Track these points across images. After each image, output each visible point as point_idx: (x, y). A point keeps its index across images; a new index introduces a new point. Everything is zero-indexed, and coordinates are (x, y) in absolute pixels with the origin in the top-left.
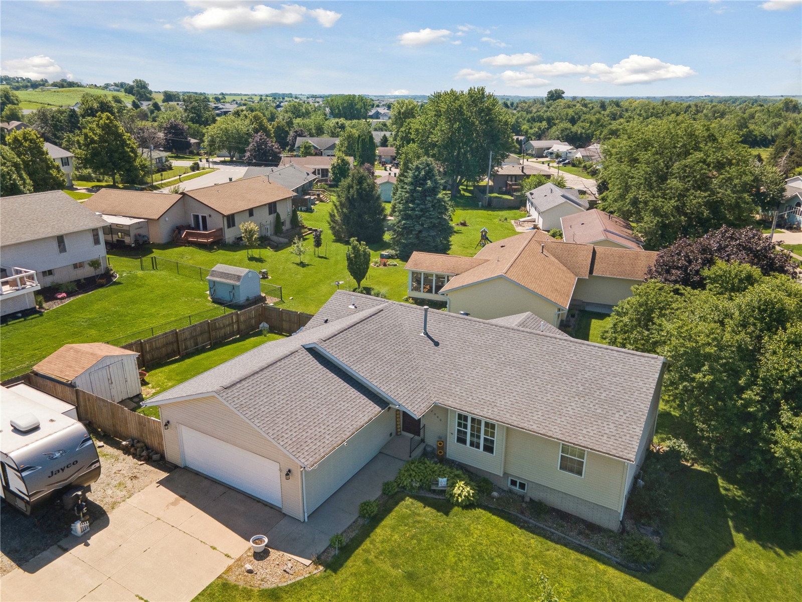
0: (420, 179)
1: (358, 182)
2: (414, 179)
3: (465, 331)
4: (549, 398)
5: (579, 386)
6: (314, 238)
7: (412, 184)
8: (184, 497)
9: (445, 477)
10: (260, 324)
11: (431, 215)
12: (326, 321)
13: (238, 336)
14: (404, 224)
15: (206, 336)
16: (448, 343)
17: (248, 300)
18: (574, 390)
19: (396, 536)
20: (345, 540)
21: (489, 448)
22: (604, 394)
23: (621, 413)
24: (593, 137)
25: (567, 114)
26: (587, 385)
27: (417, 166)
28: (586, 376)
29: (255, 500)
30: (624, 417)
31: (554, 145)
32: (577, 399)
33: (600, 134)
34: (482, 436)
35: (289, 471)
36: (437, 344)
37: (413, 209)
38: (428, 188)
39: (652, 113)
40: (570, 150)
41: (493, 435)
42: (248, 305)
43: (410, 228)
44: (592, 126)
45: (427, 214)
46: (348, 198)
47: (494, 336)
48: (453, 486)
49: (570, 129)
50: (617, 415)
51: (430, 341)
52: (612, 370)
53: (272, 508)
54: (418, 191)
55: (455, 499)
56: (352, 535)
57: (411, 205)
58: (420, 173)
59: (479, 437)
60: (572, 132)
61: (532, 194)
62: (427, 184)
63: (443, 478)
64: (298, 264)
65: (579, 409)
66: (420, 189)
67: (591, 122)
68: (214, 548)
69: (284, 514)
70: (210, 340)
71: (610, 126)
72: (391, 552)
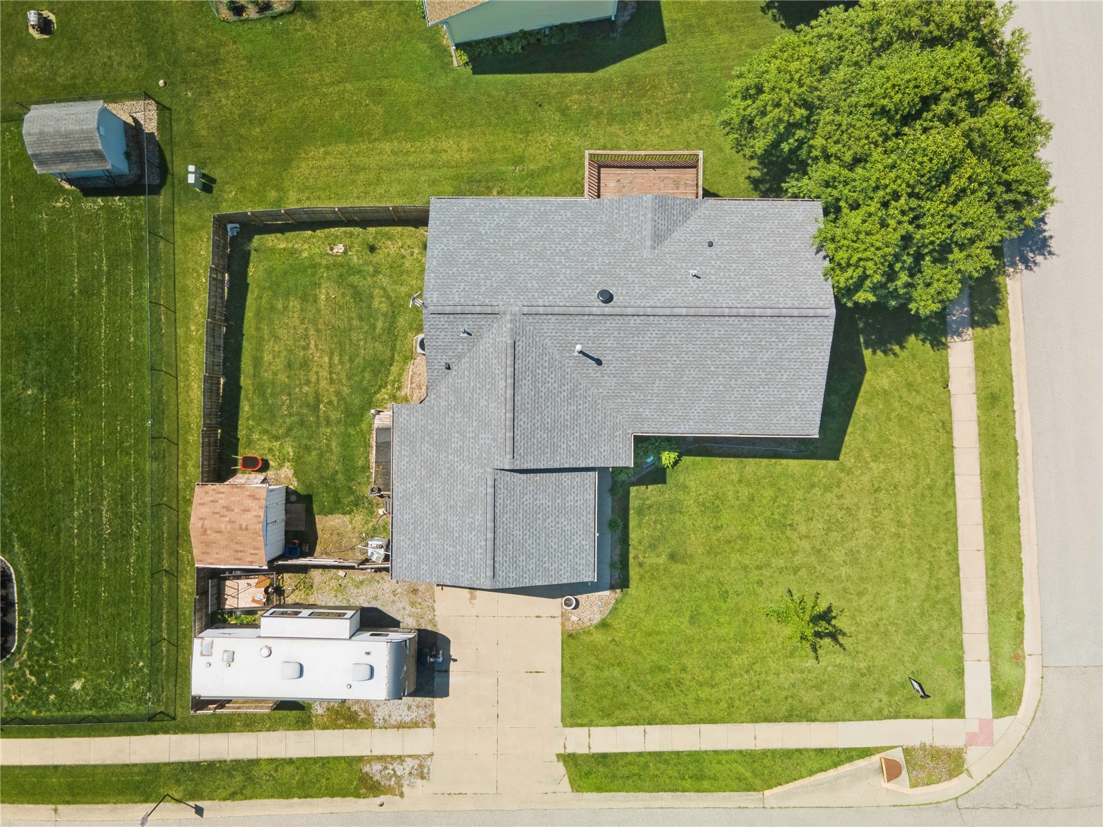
3: (622, 335)
4: (736, 395)
5: (761, 373)
16: (610, 358)
18: (757, 379)
19: (646, 531)
20: (616, 558)
22: (785, 376)
23: (803, 392)
26: (768, 370)
28: (765, 359)
30: (806, 396)
32: (762, 389)
36: (599, 362)
47: (656, 332)
48: (660, 459)
50: (800, 396)
51: (590, 361)
52: (788, 343)
55: (666, 467)
56: (618, 551)
65: (766, 399)
68: (539, 617)
72: (650, 546)
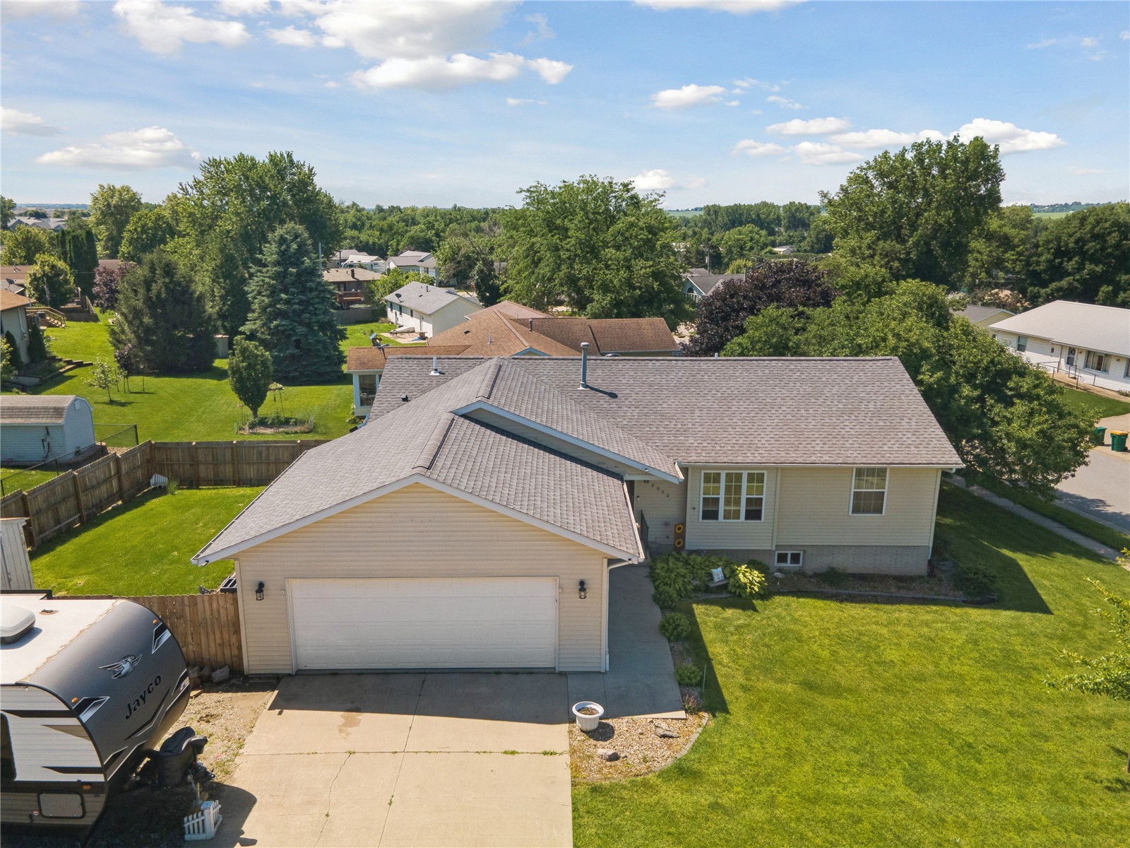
0: (290, 257)
1: (165, 272)
2: (281, 257)
6: (118, 361)
7: (277, 263)
8: (358, 710)
9: (719, 566)
10: (151, 478)
11: (316, 309)
12: (406, 400)
13: (120, 503)
14: (277, 326)
15: (71, 503)
16: (628, 391)
17: (78, 453)
21: (754, 513)
22: (871, 406)
24: (388, 250)
25: (346, 221)
26: (844, 401)
27: (282, 236)
29: (489, 673)
31: (351, 256)
33: (398, 245)
34: (744, 496)
35: (582, 583)
36: (613, 396)
37: (287, 302)
38: (306, 269)
39: (450, 219)
40: (376, 260)
41: (760, 490)
42: (85, 460)
43: (287, 333)
44: (383, 234)
45: (311, 308)
46: (148, 300)
48: (733, 573)
49: (358, 238)
51: (600, 394)
53: (532, 673)
54: (291, 274)
55: (748, 590)
57: (283, 296)
58: (289, 247)
59: (738, 502)
60: (361, 242)
61: (398, 296)
62: (303, 263)
63: (716, 568)
64: (106, 403)
66: (294, 270)
67: (382, 230)
68: (512, 753)
69: (561, 673)
70: (79, 510)
71: (408, 234)
